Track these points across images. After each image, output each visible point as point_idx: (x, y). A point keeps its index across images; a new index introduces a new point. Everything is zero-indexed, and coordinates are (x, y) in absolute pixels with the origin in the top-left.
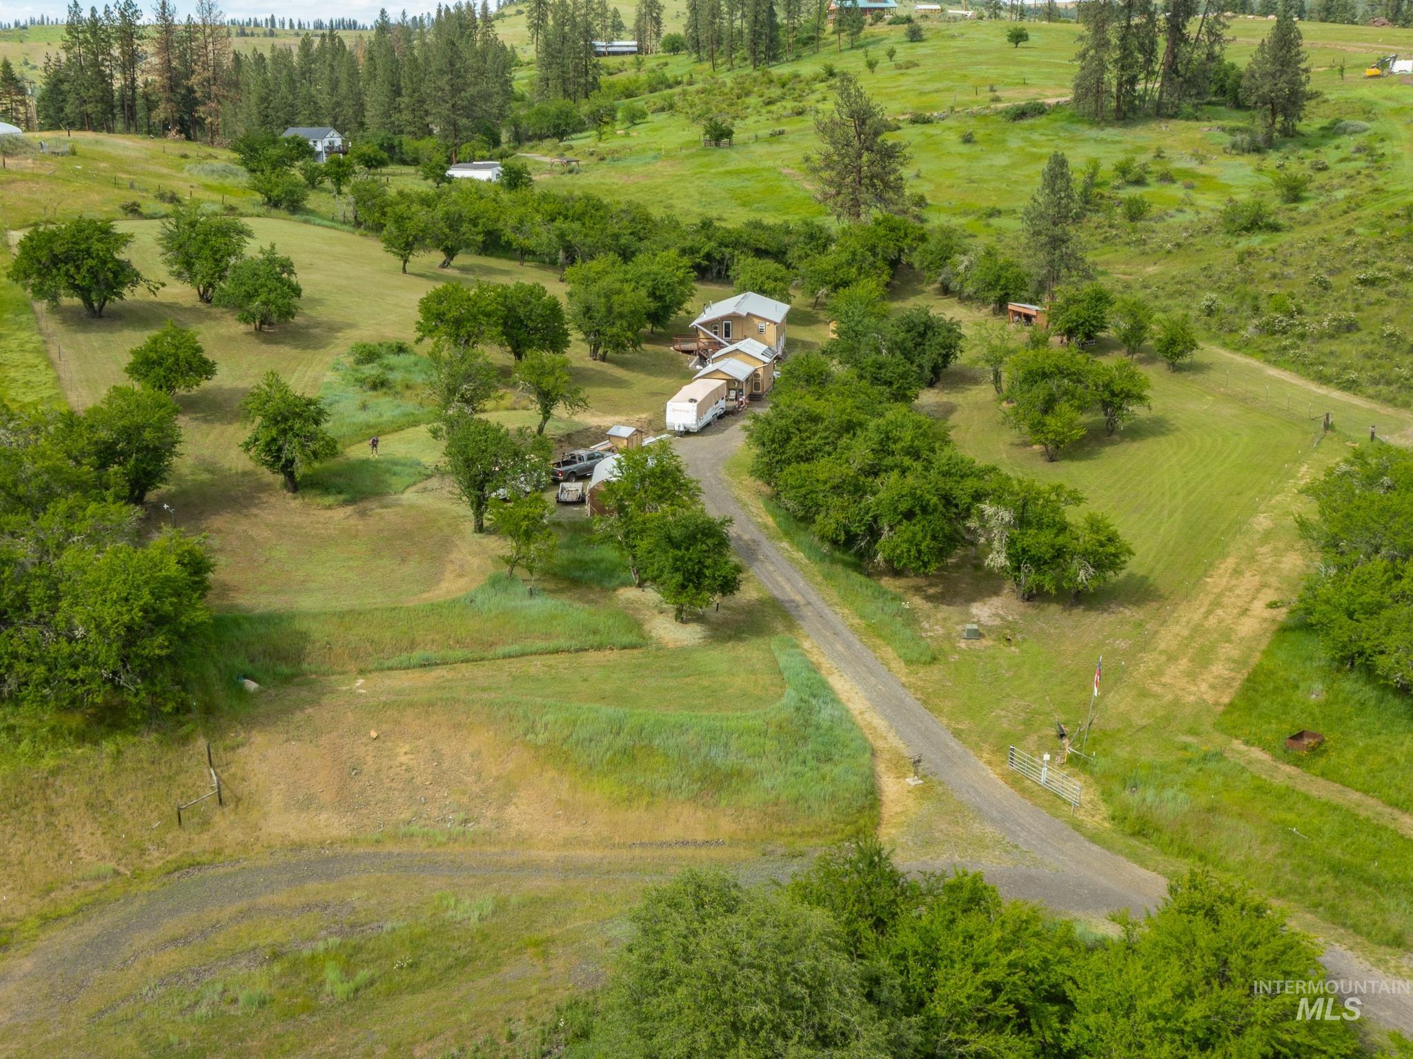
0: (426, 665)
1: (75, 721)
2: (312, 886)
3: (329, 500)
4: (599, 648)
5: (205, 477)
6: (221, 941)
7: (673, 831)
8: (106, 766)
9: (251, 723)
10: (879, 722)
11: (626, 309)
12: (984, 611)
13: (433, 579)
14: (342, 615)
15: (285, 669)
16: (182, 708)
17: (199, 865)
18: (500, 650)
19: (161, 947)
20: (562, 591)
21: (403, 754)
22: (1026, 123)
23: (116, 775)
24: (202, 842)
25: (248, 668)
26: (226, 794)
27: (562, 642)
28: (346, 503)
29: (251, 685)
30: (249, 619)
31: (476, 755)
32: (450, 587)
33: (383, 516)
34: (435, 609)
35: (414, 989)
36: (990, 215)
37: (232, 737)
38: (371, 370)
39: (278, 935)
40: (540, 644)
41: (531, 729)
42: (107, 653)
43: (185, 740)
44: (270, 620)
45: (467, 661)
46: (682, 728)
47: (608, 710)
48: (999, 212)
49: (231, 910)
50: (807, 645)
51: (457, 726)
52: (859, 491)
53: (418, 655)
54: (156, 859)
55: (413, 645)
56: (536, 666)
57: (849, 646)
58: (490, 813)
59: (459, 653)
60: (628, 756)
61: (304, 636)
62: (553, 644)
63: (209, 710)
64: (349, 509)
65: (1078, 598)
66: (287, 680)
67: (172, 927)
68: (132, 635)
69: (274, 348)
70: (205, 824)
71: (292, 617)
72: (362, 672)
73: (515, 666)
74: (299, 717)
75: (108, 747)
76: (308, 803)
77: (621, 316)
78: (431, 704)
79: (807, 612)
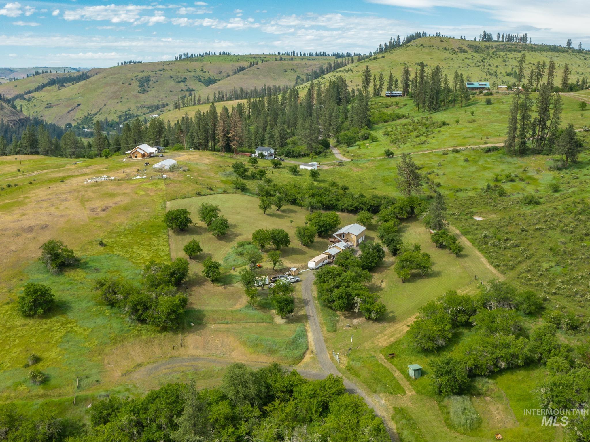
0: (227, 323)
1: (159, 329)
2: (193, 362)
3: (219, 284)
4: (263, 323)
5: (195, 277)
6: (175, 369)
7: (261, 360)
8: (162, 338)
9: (190, 332)
10: (313, 343)
11: (308, 234)
12: (356, 321)
13: (235, 305)
14: (213, 311)
15: (199, 322)
16: (178, 328)
17: (176, 357)
18: (242, 321)
19: (165, 369)
20: (260, 309)
21: (217, 341)
22: (489, 154)
23: (164, 339)
24: (176, 353)
25: (192, 321)
26: (183, 345)
27: (255, 321)
28: (222, 285)
29: (193, 324)
30: (195, 311)
31: (230, 342)
32: (238, 307)
33: (230, 289)
34: (232, 312)
35: (202, 379)
36: (458, 191)
37: (186, 335)
38: (240, 250)
39: (184, 369)
40: (251, 321)
41: (241, 338)
42: (164, 317)
43: (177, 334)
44: (199, 311)
45: (235, 323)
46: (268, 341)
47: (256, 336)
48: (461, 190)
49: (178, 364)
50: (308, 326)
51: (228, 336)
52: (331, 291)
53: (226, 321)
54: (169, 355)
55: (225, 319)
56: (248, 325)
57: (316, 326)
58: (229, 353)
59: (234, 322)
60: (257, 345)
61: (205, 315)
62: (253, 321)
63: (183, 329)
64: (222, 287)
65: (377, 320)
66: (200, 324)
67: (168, 366)
68: (169, 314)
69: (220, 242)
70: (178, 349)
71: (203, 311)
72: (214, 324)
73: (243, 325)
74: (199, 332)
75: (163, 334)
76: (197, 348)
77: (307, 236)
78: (224, 331)
79: (312, 318)
